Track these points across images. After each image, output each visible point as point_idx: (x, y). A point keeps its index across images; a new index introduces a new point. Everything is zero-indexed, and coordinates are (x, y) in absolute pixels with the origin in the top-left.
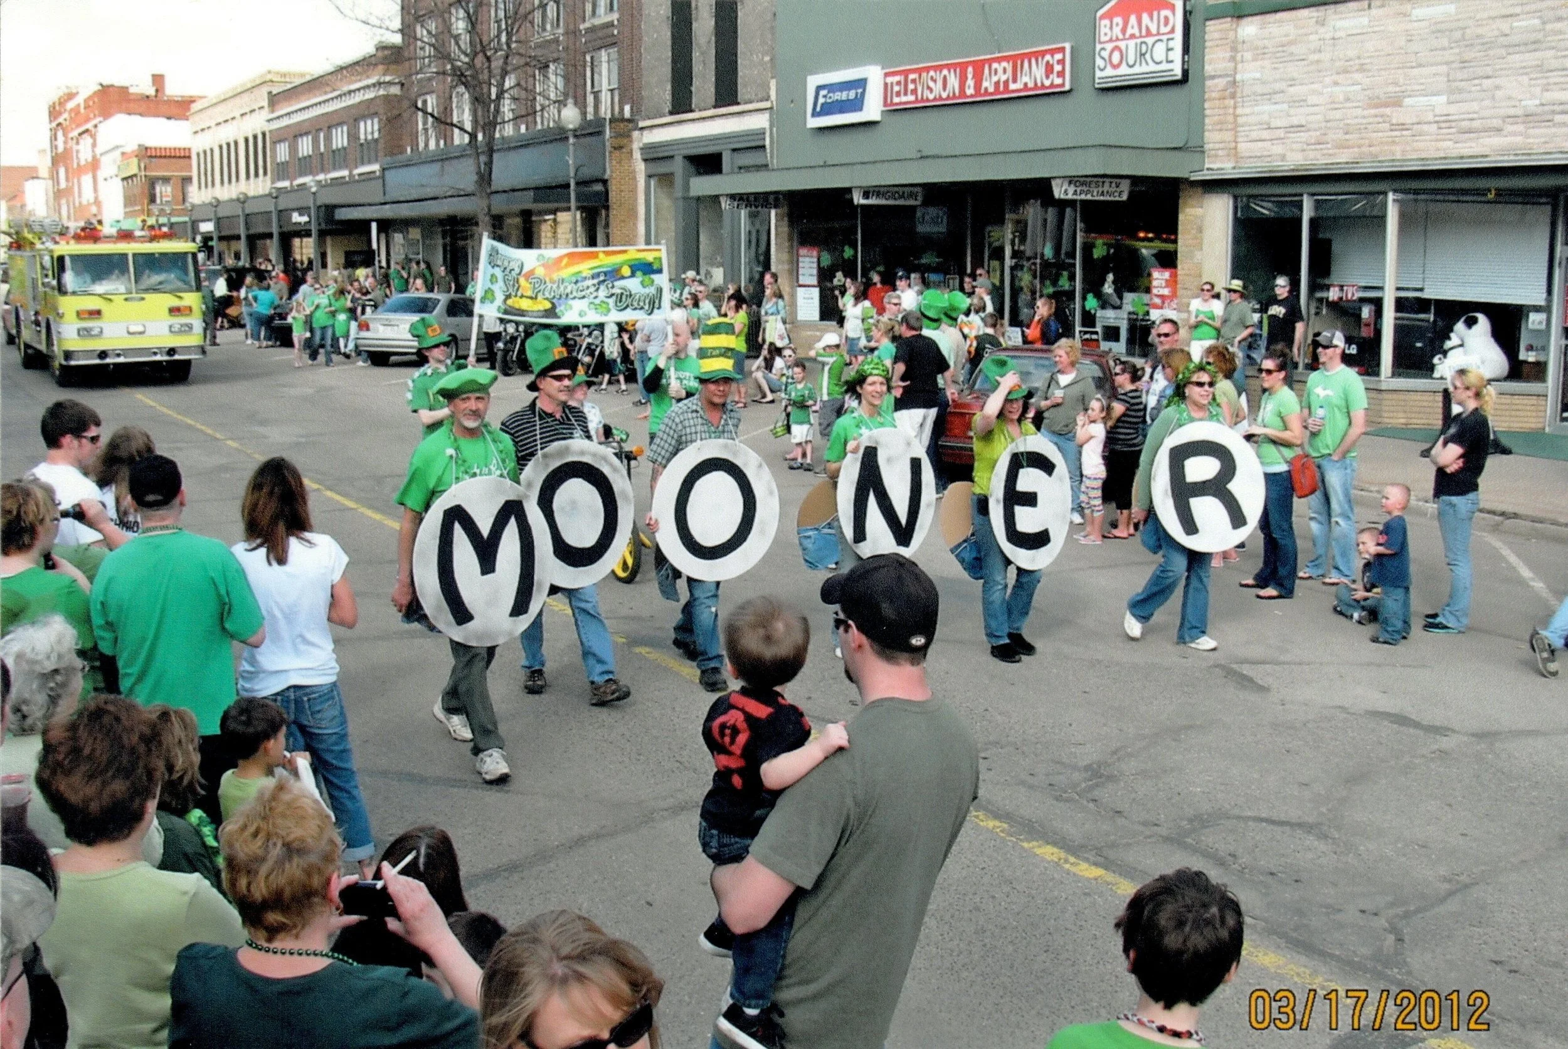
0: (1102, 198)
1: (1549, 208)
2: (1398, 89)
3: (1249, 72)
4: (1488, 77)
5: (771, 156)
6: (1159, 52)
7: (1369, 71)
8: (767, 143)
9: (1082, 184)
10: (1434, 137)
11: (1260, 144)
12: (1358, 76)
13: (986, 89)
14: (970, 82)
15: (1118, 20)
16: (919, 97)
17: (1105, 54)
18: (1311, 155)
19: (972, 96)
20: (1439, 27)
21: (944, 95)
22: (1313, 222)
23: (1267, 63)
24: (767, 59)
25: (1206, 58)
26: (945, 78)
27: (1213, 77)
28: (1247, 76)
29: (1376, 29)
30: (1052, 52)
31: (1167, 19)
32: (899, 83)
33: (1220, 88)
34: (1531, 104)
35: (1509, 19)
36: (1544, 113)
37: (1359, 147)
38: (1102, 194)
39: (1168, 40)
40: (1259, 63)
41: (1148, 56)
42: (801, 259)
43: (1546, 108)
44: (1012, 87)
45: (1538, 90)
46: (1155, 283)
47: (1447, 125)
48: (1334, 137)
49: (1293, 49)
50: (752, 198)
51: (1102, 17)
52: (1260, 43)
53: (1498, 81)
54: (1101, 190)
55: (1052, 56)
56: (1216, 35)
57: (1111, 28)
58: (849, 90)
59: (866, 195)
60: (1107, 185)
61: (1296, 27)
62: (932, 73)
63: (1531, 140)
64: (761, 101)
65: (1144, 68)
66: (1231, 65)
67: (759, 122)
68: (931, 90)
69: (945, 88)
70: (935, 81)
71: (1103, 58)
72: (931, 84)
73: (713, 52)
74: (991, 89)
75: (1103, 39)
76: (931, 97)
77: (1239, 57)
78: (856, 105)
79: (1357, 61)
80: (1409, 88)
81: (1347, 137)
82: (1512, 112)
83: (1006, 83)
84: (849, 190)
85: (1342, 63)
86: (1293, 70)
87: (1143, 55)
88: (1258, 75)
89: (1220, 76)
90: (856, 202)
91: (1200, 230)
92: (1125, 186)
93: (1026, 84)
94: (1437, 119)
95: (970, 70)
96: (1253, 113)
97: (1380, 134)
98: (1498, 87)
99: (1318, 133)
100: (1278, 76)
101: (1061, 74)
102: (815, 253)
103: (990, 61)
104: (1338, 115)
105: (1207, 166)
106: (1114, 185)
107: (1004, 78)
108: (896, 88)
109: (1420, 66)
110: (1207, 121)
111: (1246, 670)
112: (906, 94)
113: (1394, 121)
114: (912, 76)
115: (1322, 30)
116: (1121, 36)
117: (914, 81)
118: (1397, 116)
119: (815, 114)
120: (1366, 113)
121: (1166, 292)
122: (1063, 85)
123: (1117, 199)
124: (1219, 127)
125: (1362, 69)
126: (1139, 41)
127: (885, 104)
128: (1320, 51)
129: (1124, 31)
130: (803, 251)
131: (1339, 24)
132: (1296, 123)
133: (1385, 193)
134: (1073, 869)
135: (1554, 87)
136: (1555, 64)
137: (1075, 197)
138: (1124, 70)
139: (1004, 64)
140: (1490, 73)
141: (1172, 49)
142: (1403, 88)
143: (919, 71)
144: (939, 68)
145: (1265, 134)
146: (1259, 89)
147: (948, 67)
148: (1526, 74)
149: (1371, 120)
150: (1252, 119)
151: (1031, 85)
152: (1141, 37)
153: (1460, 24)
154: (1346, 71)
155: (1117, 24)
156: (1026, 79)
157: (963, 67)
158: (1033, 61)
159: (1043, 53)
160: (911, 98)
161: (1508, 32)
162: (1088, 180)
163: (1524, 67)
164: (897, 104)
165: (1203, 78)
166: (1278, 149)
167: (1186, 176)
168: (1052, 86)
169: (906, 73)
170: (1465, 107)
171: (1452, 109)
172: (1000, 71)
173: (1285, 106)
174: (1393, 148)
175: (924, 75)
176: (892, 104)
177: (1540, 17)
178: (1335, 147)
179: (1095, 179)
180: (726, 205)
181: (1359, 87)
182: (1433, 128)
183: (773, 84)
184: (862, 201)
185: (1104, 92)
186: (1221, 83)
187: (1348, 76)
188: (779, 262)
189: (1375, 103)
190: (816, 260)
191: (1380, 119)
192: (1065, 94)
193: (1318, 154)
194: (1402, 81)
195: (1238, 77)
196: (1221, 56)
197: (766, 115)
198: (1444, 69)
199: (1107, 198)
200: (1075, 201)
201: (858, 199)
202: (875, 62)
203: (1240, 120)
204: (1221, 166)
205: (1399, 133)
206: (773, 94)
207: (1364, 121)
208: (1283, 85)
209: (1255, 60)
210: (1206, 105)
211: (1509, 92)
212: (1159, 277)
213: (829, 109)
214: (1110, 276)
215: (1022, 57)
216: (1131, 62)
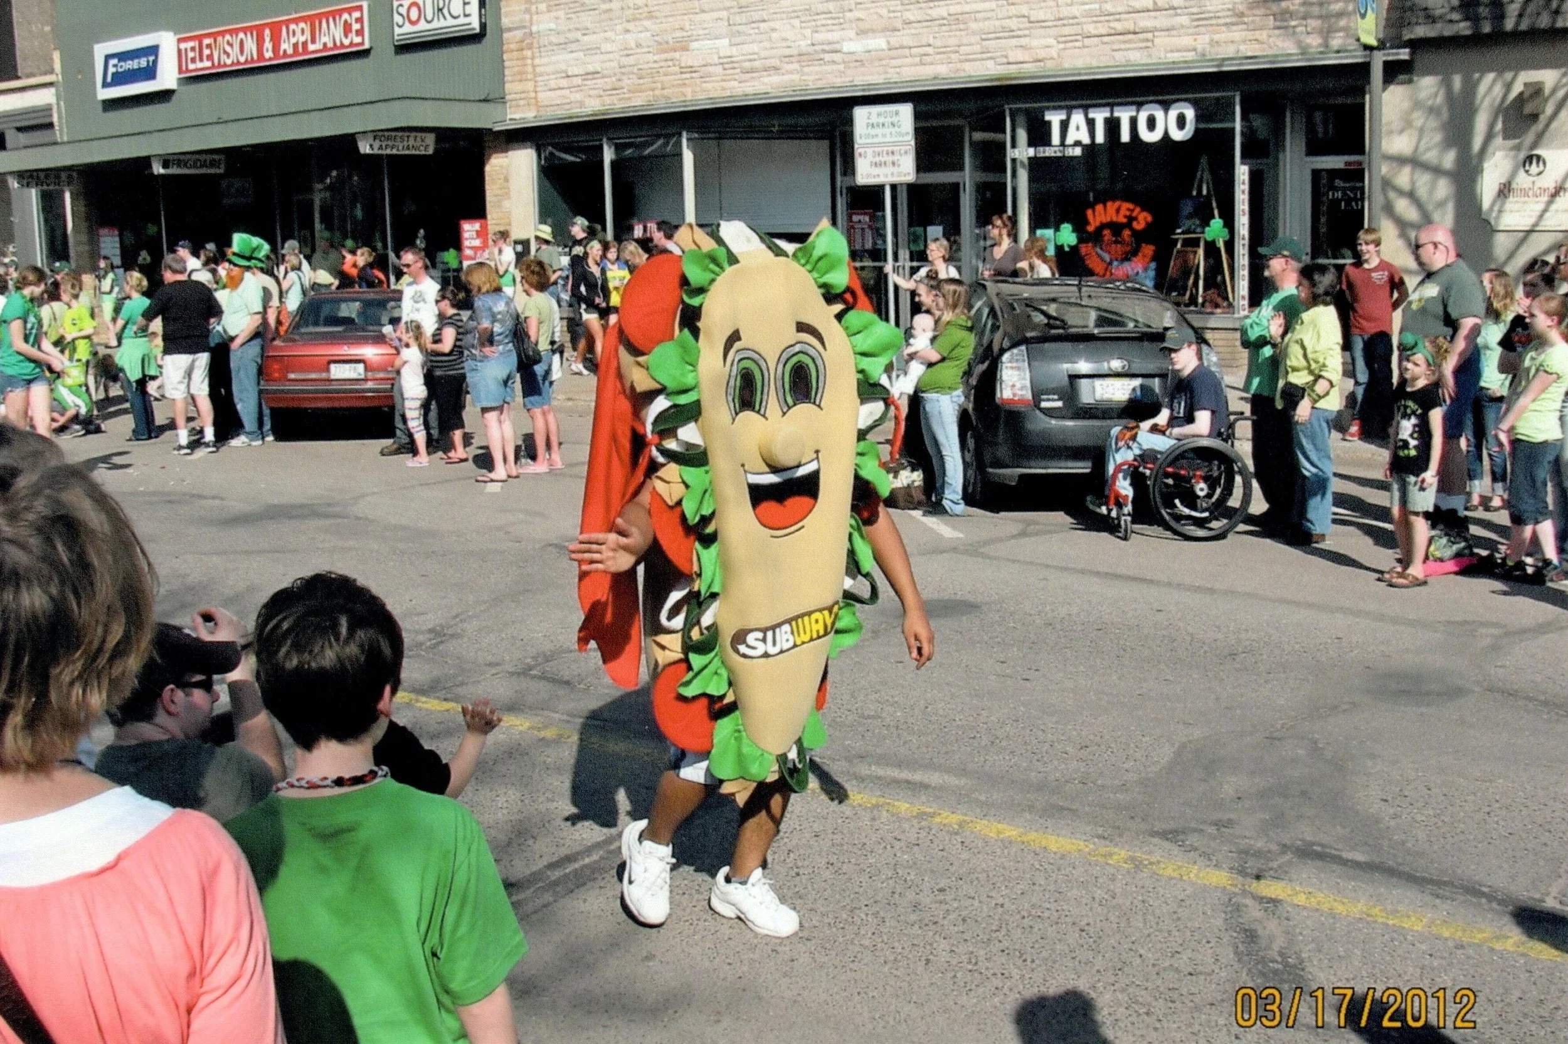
0: (407, 152)
1: (825, 144)
2: (685, 34)
3: (544, 23)
4: (764, 21)
5: (61, 133)
6: (456, 6)
7: (656, 18)
8: (55, 119)
9: (388, 138)
10: (719, 78)
11: (559, 92)
12: (647, 24)
13: (285, 51)
14: (268, 45)
16: (216, 63)
17: (403, 11)
18: (608, 100)
19: (270, 59)
21: (242, 59)
22: (614, 164)
23: (561, 14)
24: (47, 29)
25: (503, 11)
26: (242, 42)
27: (509, 30)
28: (542, 27)
30: (350, 11)
32: (193, 49)
33: (517, 39)
34: (804, 45)
36: (816, 52)
37: (653, 90)
38: (408, 148)
40: (553, 14)
41: (445, 11)
42: (101, 239)
43: (816, 48)
44: (311, 47)
45: (808, 32)
46: (466, 235)
47: (730, 66)
48: (628, 82)
50: (42, 175)
53: (772, 24)
54: (405, 143)
55: (350, 15)
58: (138, 57)
59: (166, 165)
60: (412, 140)
62: (228, 37)
63: (806, 77)
64: (45, 74)
65: (442, 23)
66: (527, 17)
67: (45, 97)
68: (228, 55)
69: (242, 51)
70: (231, 45)
71: (401, 15)
72: (228, 49)
74: (290, 51)
76: (229, 62)
77: (533, 8)
78: (150, 73)
79: (646, 9)
80: (695, 33)
81: (641, 81)
82: (787, 52)
83: (305, 44)
84: (145, 162)
85: (631, 11)
86: (586, 20)
87: (440, 10)
88: (553, 26)
89: (517, 28)
90: (155, 172)
91: (506, 180)
92: (430, 139)
93: (325, 45)
94: (721, 61)
95: (267, 32)
96: (552, 63)
97: (672, 77)
98: (773, 30)
99: (614, 79)
100: (572, 27)
101: (360, 32)
102: (116, 232)
103: (287, 23)
104: (631, 60)
105: (509, 117)
106: (419, 139)
107: (302, 39)
108: (191, 55)
109: (703, 11)
110: (507, 72)
112: (201, 60)
113: (683, 64)
114: (206, 41)
117: (209, 46)
118: (686, 59)
119: (105, 85)
121: (477, 243)
122: (362, 44)
123: (424, 153)
124: (519, 77)
125: (651, 16)
127: (180, 71)
128: (610, 1)
130: (104, 231)
132: (591, 69)
133: (680, 135)
135: (823, 29)
136: (821, 8)
137: (380, 152)
138: (423, 26)
139: (302, 25)
140: (766, 18)
141: (468, 3)
142: (689, 33)
143: (214, 35)
144: (235, 32)
145: (564, 83)
146: (554, 39)
147: (245, 30)
148: (798, 17)
149: (663, 64)
150: (549, 69)
151: (330, 45)
154: (635, 20)
156: (325, 39)
157: (260, 30)
158: (331, 20)
159: (340, 12)
160: (208, 64)
162: (393, 134)
163: (795, 11)
164: (192, 71)
165: (501, 31)
166: (578, 96)
167: (487, 126)
168: (351, 44)
169: (200, 38)
170: (747, 48)
171: (734, 51)
172: (299, 32)
173: (581, 54)
174: (684, 90)
175: (220, 39)
176: (187, 70)
178: (630, 91)
179: (400, 134)
180: (14, 184)
181: (648, 34)
182: (719, 70)
183: (56, 56)
184: (162, 171)
185: (405, 48)
186: (518, 34)
187: (637, 23)
188: (78, 243)
189: (664, 48)
190: (117, 239)
191: (670, 63)
192: (365, 53)
193: (615, 99)
194: (687, 27)
195: (534, 29)
196: (517, 8)
197: (53, 90)
198: (724, 14)
199: (414, 152)
200: (380, 157)
201: (158, 169)
202: (167, 28)
203: (538, 70)
204: (523, 116)
205: (688, 76)
206: (57, 66)
207: (655, 65)
208: (578, 35)
209: (549, 11)
210: (505, 57)
211: (784, 35)
212: (469, 229)
213: (120, 79)
214: (422, 231)
215: (320, 16)
216: (429, 18)
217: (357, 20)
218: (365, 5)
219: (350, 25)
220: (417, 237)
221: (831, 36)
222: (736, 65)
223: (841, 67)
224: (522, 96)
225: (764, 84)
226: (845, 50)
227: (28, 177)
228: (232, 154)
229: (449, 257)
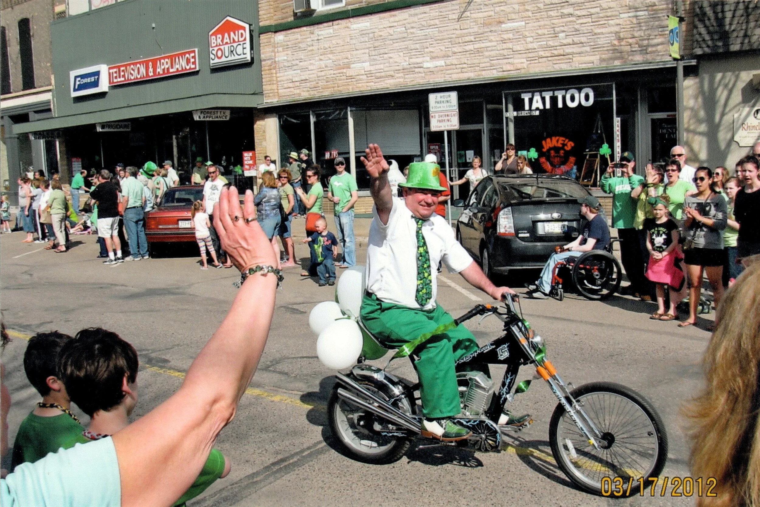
0: (217, 119)
1: (417, 111)
2: (348, 61)
3: (281, 57)
4: (386, 54)
5: (55, 113)
6: (239, 50)
7: (335, 53)
8: (52, 107)
9: (208, 113)
10: (365, 81)
11: (289, 90)
12: (331, 56)
13: (159, 72)
14: (151, 70)
15: (220, 36)
16: (127, 79)
17: (214, 52)
18: (312, 93)
19: (152, 76)
20: (363, 32)
21: (139, 77)
22: (315, 123)
23: (289, 52)
24: (49, 64)
25: (261, 51)
26: (138, 68)
27: (265, 60)
28: (280, 59)
29: (336, 34)
30: (189, 53)
31: (242, 34)
32: (116, 72)
33: (268, 65)
34: (405, 64)
35: (392, 28)
36: (411, 68)
37: (334, 87)
38: (217, 117)
39: (243, 44)
40: (285, 52)
41: (234, 52)
42: (73, 163)
43: (411, 66)
44: (171, 70)
45: (407, 59)
46: (245, 159)
47: (370, 75)
48: (322, 84)
49: (300, 45)
50: (45, 133)
51: (212, 35)
52: (285, 43)
53: (390, 55)
54: (216, 115)
55: (189, 55)
56: (265, 41)
57: (216, 40)
58: (91, 77)
59: (103, 127)
60: (219, 113)
61: (301, 35)
63: (406, 80)
64: (48, 86)
65: (233, 58)
66: (273, 54)
67: (47, 97)
68: (132, 75)
69: (139, 73)
70: (133, 70)
71: (213, 54)
72: (132, 72)
73: (20, 62)
74: (161, 72)
75: (213, 45)
76: (132, 78)
77: (276, 50)
78: (96, 84)
79: (329, 49)
80: (353, 60)
81: (328, 84)
82: (397, 68)
83: (168, 69)
84: (93, 126)
85: (322, 50)
86: (301, 55)
87: (232, 52)
88: (285, 58)
89: (269, 59)
90: (98, 131)
91: (264, 132)
92: (228, 113)
93: (177, 69)
94: (366, 73)
95: (150, 63)
96: (285, 75)
97: (342, 81)
98: (391, 58)
99: (315, 83)
100: (294, 58)
101: (194, 63)
102: (80, 160)
103: (160, 59)
104: (323, 73)
105: (265, 101)
106: (222, 113)
107: (167, 67)
108: (115, 75)
109: (357, 50)
110: (263, 80)
111: (295, 307)
112: (120, 77)
113: (348, 75)
114: (122, 69)
115: (312, 36)
116: (221, 44)
117: (123, 71)
118: (349, 72)
119: (75, 90)
120: (335, 72)
121: (251, 162)
122: (195, 68)
123: (225, 119)
124: (269, 83)
125: (332, 53)
126: (230, 45)
127: (110, 83)
128: (313, 45)
129: (222, 41)
130: (74, 160)
131: (320, 33)
132: (303, 78)
133: (347, 109)
135: (414, 57)
136: (413, 47)
137: (204, 119)
138: (224, 59)
139: (167, 60)
140: (387, 52)
141: (245, 48)
142: (351, 60)
143: (126, 66)
144: (136, 64)
145: (291, 85)
146: (286, 64)
147: (140, 63)
148: (402, 51)
149: (338, 75)
150: (284, 78)
151: (180, 69)
152: (231, 43)
153: (371, 31)
154: (324, 54)
155: (219, 38)
156: (177, 66)
158: (180, 57)
159: (185, 54)
160: (123, 79)
161: (393, 33)
162: (210, 111)
163: (401, 49)
164: (116, 83)
165: (260, 61)
166: (298, 91)
167: (255, 106)
168: (190, 69)
169: (119, 67)
170: (378, 67)
171: (372, 68)
172: (165, 63)
173: (299, 71)
174: (348, 87)
175: (128, 67)
176: (113, 83)
177: (405, 27)
178: (322, 88)
179: (213, 111)
180: (32, 138)
181: (331, 61)
182: (365, 77)
183: (53, 77)
184: (101, 130)
185: (216, 70)
186: (269, 62)
187: (325, 56)
188: (62, 165)
189: (339, 67)
190: (80, 163)
191: (341, 75)
192: (197, 73)
193: (315, 92)
194: (349, 57)
195: (277, 59)
196: (268, 50)
197: (51, 93)
198: (367, 51)
199: (220, 119)
200: (205, 121)
201: (99, 129)
202: (104, 63)
203: (279, 79)
204: (272, 101)
205: (350, 80)
206: (53, 82)
207: (334, 76)
208: (297, 62)
209: (283, 51)
210: (263, 73)
211: (396, 60)
212: (247, 156)
213: (82, 87)
214: (224, 157)
215: (175, 56)
216: (227, 55)
217: (193, 57)
218: (196, 50)
219: (190, 59)
220: (222, 160)
221: (418, 60)
222: (373, 75)
223: (423, 75)
224: (271, 91)
225: (387, 84)
226: (425, 67)
227: (39, 134)
228: (134, 122)
229: (238, 169)
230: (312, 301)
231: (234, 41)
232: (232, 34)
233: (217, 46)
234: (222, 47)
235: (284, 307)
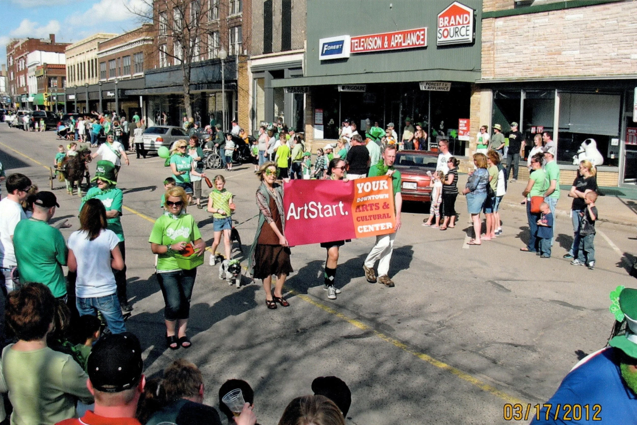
0: (439, 90)
1: (619, 96)
2: (559, 48)
3: (500, 40)
4: (596, 44)
5: (305, 71)
6: (463, 31)
7: (548, 40)
8: (303, 66)
9: (432, 84)
10: (574, 67)
11: (504, 69)
12: (544, 42)
13: (393, 45)
14: (386, 43)
15: (447, 18)
16: (365, 48)
17: (441, 32)
18: (524, 74)
19: (387, 48)
20: (576, 23)
21: (375, 48)
22: (525, 100)
23: (507, 36)
24: (303, 32)
25: (482, 34)
26: (376, 41)
27: (485, 42)
28: (498, 42)
29: (551, 23)
30: (420, 31)
31: (466, 18)
32: (357, 43)
33: (487, 46)
34: (613, 55)
35: (605, 21)
36: (618, 58)
37: (544, 70)
39: (467, 26)
40: (504, 36)
41: (458, 33)
42: (316, 113)
43: (619, 56)
44: (403, 44)
45: (616, 49)
46: (460, 125)
47: (578, 62)
48: (534, 66)
49: (518, 31)
50: (296, 88)
51: (440, 17)
52: (504, 29)
53: (600, 45)
54: (439, 87)
55: (420, 32)
56: (487, 25)
57: (444, 21)
58: (336, 45)
59: (343, 88)
60: (442, 84)
61: (519, 22)
62: (371, 39)
63: (612, 69)
64: (301, 49)
65: (457, 38)
66: (493, 37)
67: (299, 57)
68: (370, 45)
69: (376, 45)
70: (372, 42)
71: (440, 33)
72: (370, 43)
73: (281, 28)
74: (395, 45)
75: (441, 26)
76: (370, 48)
77: (495, 33)
78: (340, 51)
79: (544, 36)
80: (564, 47)
81: (540, 67)
82: (605, 57)
83: (401, 43)
84: (336, 86)
85: (537, 37)
86: (517, 40)
87: (456, 32)
88: (503, 41)
89: (488, 42)
90: (339, 91)
91: (479, 104)
92: (449, 85)
93: (409, 44)
94: (575, 60)
96: (501, 57)
97: (553, 66)
98: (600, 48)
99: (528, 65)
100: (511, 42)
101: (423, 40)
102: (322, 111)
103: (394, 34)
104: (535, 57)
105: (482, 77)
106: (444, 85)
107: (400, 41)
108: (356, 45)
109: (568, 38)
110: (482, 59)
111: (501, 283)
112: (360, 47)
113: (558, 61)
115: (529, 23)
116: (448, 25)
117: (363, 42)
118: (560, 58)
119: (322, 54)
120: (547, 57)
121: (465, 128)
122: (424, 44)
123: (446, 90)
124: (487, 62)
125: (545, 39)
126: (455, 27)
127: (351, 51)
128: (528, 32)
129: (449, 22)
130: (317, 110)
131: (536, 21)
132: (518, 60)
133: (555, 90)
134: (434, 364)
135: (622, 48)
136: (623, 39)
138: (449, 38)
139: (400, 35)
140: (597, 42)
141: (468, 30)
142: (561, 48)
143: (365, 38)
144: (373, 37)
145: (506, 65)
146: (503, 47)
147: (377, 36)
148: (611, 43)
149: (550, 60)
150: (499, 59)
151: (411, 44)
152: (456, 25)
153: (585, 22)
154: (538, 40)
155: (446, 20)
156: (409, 42)
157: (383, 36)
158: (412, 34)
159: (416, 31)
160: (362, 48)
161: (604, 25)
162: (434, 82)
163: (610, 40)
164: (356, 51)
165: (481, 42)
166: (511, 71)
167: (473, 81)
168: (419, 44)
169: (359, 39)
170: (587, 55)
171: (581, 56)
172: (398, 38)
173: (514, 54)
174: (557, 71)
175: (367, 39)
176: (354, 51)
177: (617, 20)
178: (534, 71)
179: (437, 83)
180: (286, 91)
181: (544, 47)
182: (574, 64)
183: (305, 42)
184: (342, 90)
185: (441, 47)
186: (488, 44)
187: (540, 42)
188: (307, 115)
189: (550, 53)
190: (322, 114)
191: (552, 60)
192: (425, 48)
193: (527, 73)
194: (561, 45)
195: (495, 42)
196: (489, 33)
197: (303, 55)
198: (578, 40)
199: (442, 90)
200: (428, 91)
201: (340, 89)
202: (347, 34)
203: (495, 59)
204: (488, 78)
205: (560, 65)
206: (305, 46)
207: (546, 60)
208: (513, 46)
209: (502, 35)
210: (482, 53)
211: (604, 50)
212: (462, 122)
213: (328, 52)
214: (443, 122)
215: (407, 32)
216: (452, 35)
217: (422, 35)
218: (426, 28)
219: (420, 36)
220: (440, 124)
221: (626, 52)
222: (581, 62)
223: (630, 65)
224: (488, 69)
225: (594, 71)
226: (632, 58)
227: (291, 89)
228: (371, 87)
229: (453, 133)
230: (515, 278)
231: (459, 24)
232: (458, 17)
233: (444, 26)
234: (448, 28)
235: (492, 282)
